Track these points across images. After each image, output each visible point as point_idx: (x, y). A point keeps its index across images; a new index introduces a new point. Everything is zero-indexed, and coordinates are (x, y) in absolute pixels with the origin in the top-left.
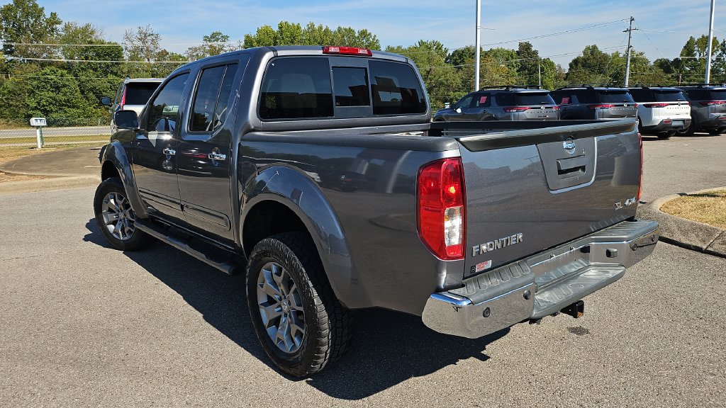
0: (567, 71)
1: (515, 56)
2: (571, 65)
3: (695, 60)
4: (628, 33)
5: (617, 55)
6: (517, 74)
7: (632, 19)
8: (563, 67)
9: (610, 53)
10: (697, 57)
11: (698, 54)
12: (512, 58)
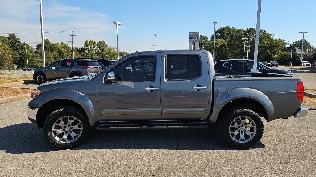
0: (36, 49)
1: (7, 40)
2: (37, 47)
3: (89, 49)
4: (71, 36)
5: (57, 44)
6: (9, 49)
7: (72, 31)
8: (33, 47)
9: (54, 43)
10: (90, 48)
11: (90, 47)
12: (6, 41)
